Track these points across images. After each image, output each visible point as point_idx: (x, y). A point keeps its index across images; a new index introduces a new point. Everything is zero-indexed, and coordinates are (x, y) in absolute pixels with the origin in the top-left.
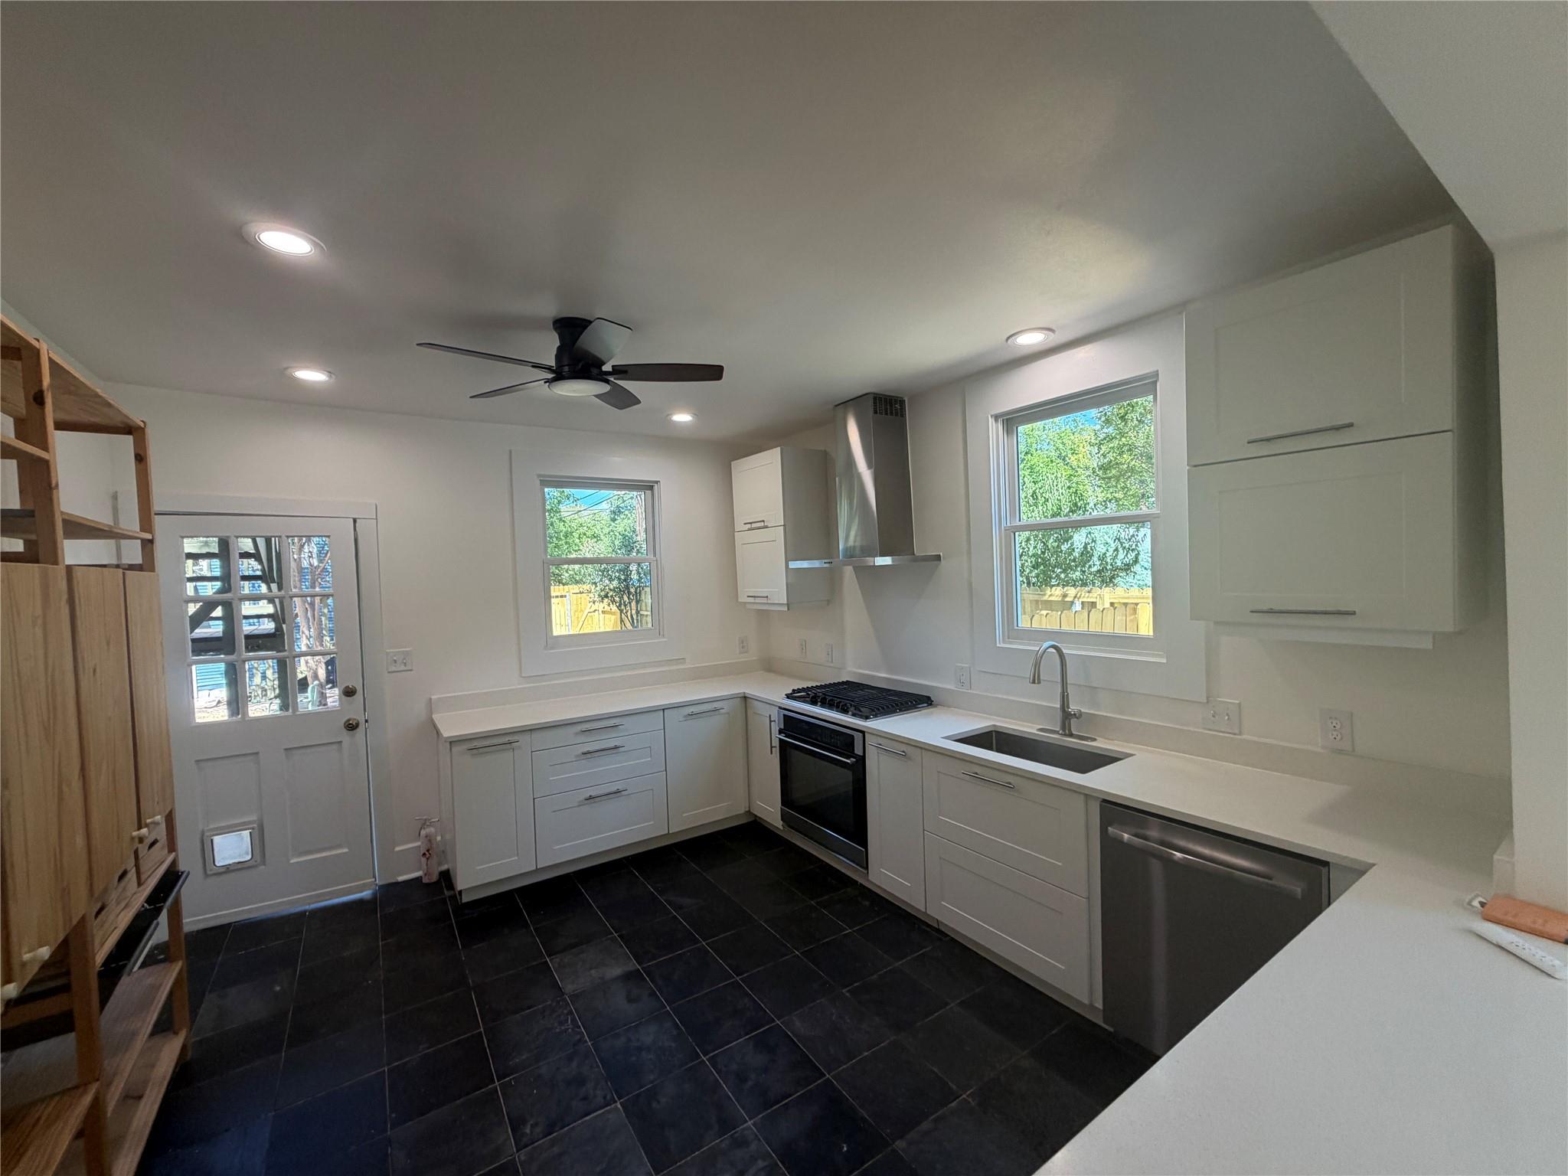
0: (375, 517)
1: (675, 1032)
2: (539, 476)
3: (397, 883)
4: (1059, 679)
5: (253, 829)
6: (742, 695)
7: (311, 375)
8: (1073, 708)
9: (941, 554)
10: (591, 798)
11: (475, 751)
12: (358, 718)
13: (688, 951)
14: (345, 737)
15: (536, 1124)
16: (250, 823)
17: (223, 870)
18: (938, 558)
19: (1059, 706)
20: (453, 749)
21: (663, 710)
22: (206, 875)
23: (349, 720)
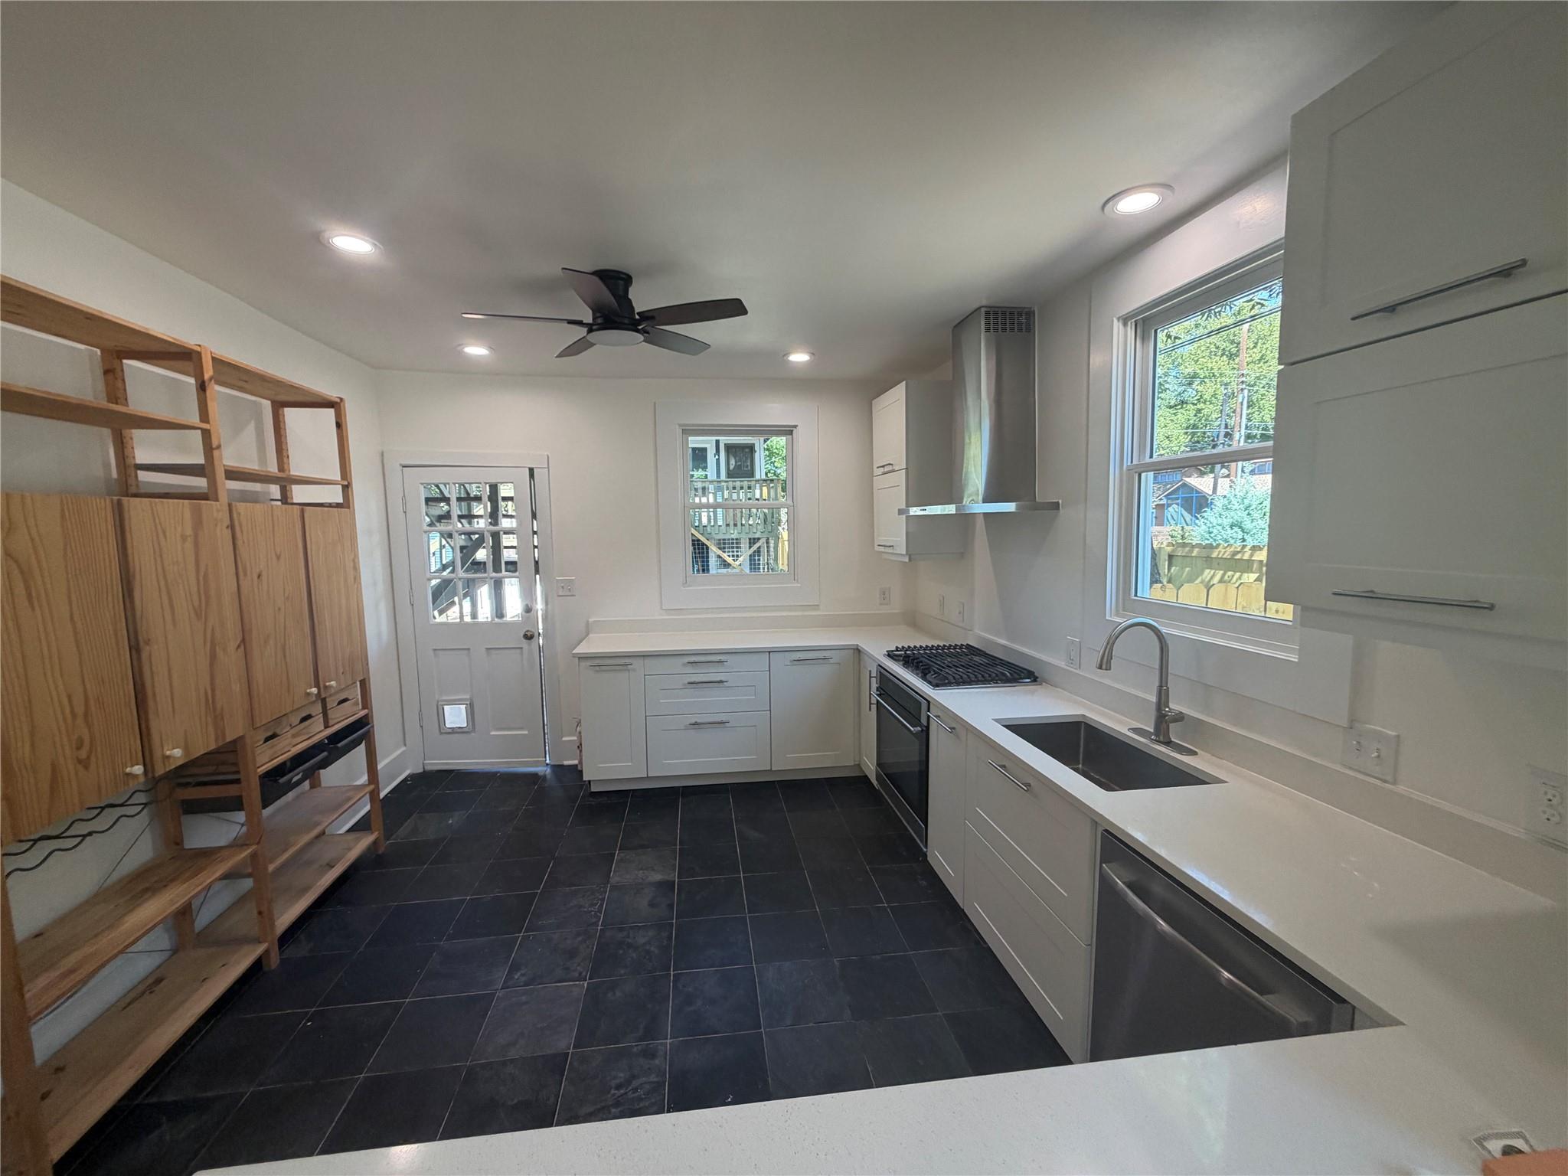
0: (546, 466)
1: (665, 943)
2: (680, 425)
3: (562, 766)
4: (1157, 666)
5: (467, 704)
6: (855, 647)
7: (476, 350)
8: (1175, 706)
9: (1060, 502)
10: (696, 724)
11: (597, 668)
12: (533, 630)
13: (725, 878)
14: (524, 643)
15: (523, 975)
16: (466, 700)
17: (450, 731)
18: (1056, 506)
19: (1154, 701)
20: (581, 664)
21: (769, 652)
22: (441, 733)
23: (528, 631)
